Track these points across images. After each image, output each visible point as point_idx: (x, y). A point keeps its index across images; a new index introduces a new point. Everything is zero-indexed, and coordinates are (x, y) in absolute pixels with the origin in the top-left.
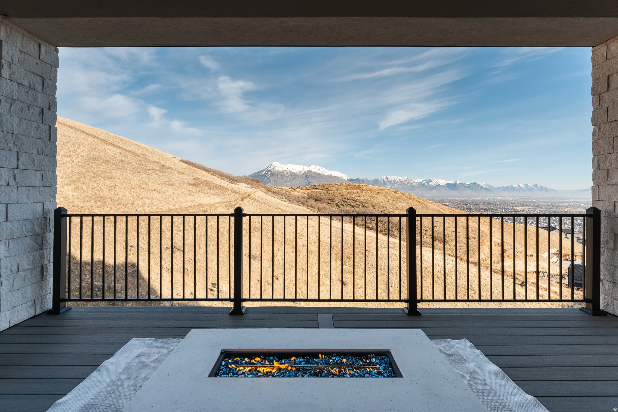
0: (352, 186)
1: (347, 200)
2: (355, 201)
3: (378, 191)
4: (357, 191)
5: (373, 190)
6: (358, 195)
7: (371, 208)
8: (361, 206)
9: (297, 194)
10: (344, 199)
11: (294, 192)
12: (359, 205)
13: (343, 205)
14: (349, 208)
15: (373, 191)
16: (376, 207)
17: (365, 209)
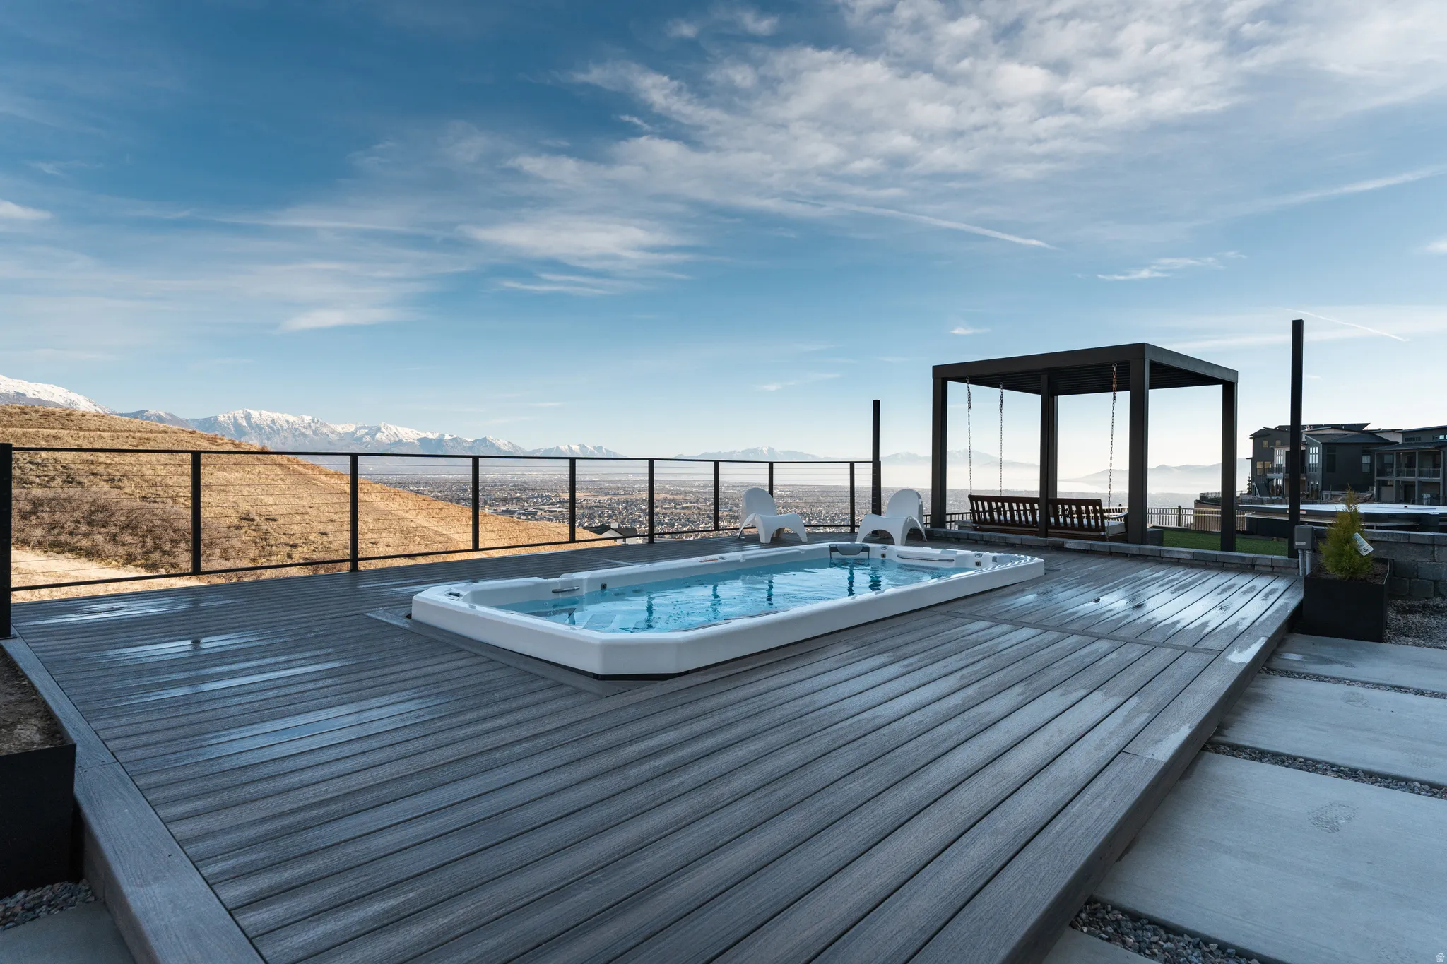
3: (146, 435)
4: (53, 432)
5: (126, 431)
7: (105, 487)
8: (60, 480)
15: (127, 434)
16: (126, 482)
17: (74, 491)
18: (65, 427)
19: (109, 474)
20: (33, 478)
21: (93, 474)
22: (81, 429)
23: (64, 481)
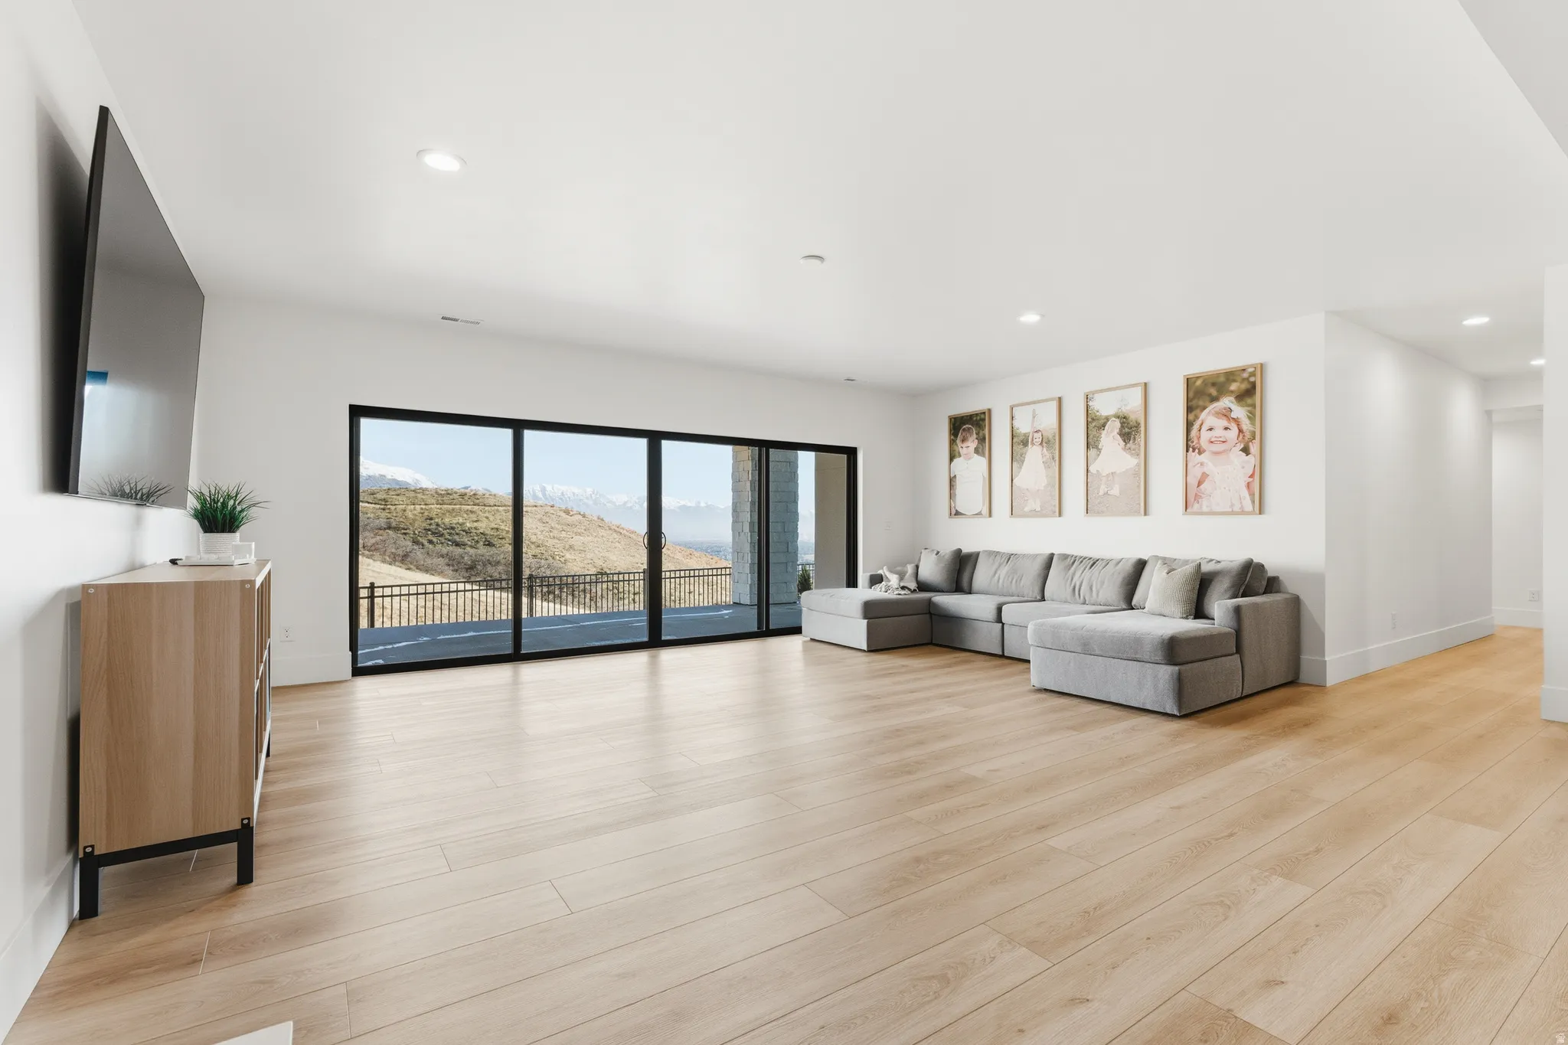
22: (485, 505)
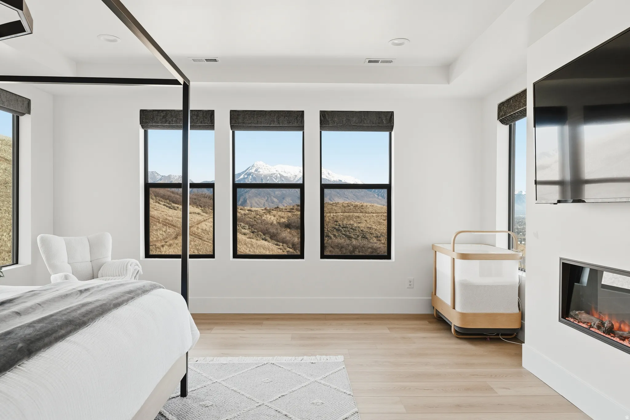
0: (352, 207)
1: (342, 228)
2: (353, 229)
4: (357, 214)
5: (381, 213)
6: (359, 220)
7: (375, 240)
8: (360, 237)
9: (273, 218)
10: (337, 227)
11: (268, 215)
12: (358, 236)
13: (335, 236)
14: (343, 240)
17: (365, 242)
18: (361, 212)
19: (376, 234)
20: (352, 236)
21: (371, 234)
23: (362, 237)
